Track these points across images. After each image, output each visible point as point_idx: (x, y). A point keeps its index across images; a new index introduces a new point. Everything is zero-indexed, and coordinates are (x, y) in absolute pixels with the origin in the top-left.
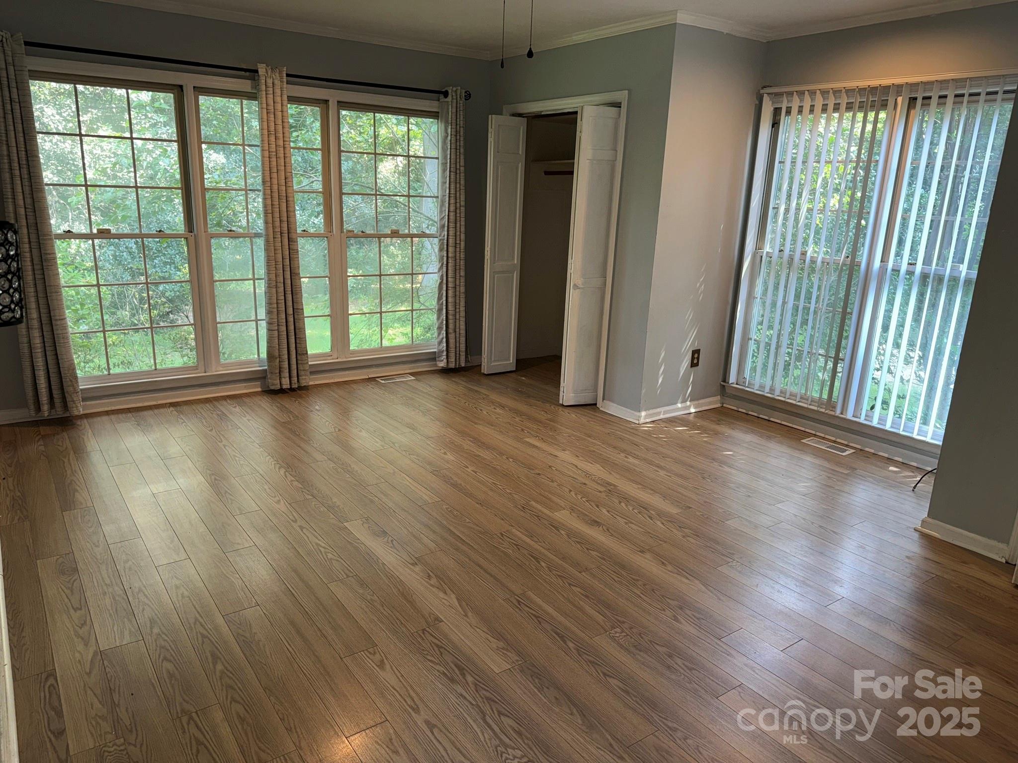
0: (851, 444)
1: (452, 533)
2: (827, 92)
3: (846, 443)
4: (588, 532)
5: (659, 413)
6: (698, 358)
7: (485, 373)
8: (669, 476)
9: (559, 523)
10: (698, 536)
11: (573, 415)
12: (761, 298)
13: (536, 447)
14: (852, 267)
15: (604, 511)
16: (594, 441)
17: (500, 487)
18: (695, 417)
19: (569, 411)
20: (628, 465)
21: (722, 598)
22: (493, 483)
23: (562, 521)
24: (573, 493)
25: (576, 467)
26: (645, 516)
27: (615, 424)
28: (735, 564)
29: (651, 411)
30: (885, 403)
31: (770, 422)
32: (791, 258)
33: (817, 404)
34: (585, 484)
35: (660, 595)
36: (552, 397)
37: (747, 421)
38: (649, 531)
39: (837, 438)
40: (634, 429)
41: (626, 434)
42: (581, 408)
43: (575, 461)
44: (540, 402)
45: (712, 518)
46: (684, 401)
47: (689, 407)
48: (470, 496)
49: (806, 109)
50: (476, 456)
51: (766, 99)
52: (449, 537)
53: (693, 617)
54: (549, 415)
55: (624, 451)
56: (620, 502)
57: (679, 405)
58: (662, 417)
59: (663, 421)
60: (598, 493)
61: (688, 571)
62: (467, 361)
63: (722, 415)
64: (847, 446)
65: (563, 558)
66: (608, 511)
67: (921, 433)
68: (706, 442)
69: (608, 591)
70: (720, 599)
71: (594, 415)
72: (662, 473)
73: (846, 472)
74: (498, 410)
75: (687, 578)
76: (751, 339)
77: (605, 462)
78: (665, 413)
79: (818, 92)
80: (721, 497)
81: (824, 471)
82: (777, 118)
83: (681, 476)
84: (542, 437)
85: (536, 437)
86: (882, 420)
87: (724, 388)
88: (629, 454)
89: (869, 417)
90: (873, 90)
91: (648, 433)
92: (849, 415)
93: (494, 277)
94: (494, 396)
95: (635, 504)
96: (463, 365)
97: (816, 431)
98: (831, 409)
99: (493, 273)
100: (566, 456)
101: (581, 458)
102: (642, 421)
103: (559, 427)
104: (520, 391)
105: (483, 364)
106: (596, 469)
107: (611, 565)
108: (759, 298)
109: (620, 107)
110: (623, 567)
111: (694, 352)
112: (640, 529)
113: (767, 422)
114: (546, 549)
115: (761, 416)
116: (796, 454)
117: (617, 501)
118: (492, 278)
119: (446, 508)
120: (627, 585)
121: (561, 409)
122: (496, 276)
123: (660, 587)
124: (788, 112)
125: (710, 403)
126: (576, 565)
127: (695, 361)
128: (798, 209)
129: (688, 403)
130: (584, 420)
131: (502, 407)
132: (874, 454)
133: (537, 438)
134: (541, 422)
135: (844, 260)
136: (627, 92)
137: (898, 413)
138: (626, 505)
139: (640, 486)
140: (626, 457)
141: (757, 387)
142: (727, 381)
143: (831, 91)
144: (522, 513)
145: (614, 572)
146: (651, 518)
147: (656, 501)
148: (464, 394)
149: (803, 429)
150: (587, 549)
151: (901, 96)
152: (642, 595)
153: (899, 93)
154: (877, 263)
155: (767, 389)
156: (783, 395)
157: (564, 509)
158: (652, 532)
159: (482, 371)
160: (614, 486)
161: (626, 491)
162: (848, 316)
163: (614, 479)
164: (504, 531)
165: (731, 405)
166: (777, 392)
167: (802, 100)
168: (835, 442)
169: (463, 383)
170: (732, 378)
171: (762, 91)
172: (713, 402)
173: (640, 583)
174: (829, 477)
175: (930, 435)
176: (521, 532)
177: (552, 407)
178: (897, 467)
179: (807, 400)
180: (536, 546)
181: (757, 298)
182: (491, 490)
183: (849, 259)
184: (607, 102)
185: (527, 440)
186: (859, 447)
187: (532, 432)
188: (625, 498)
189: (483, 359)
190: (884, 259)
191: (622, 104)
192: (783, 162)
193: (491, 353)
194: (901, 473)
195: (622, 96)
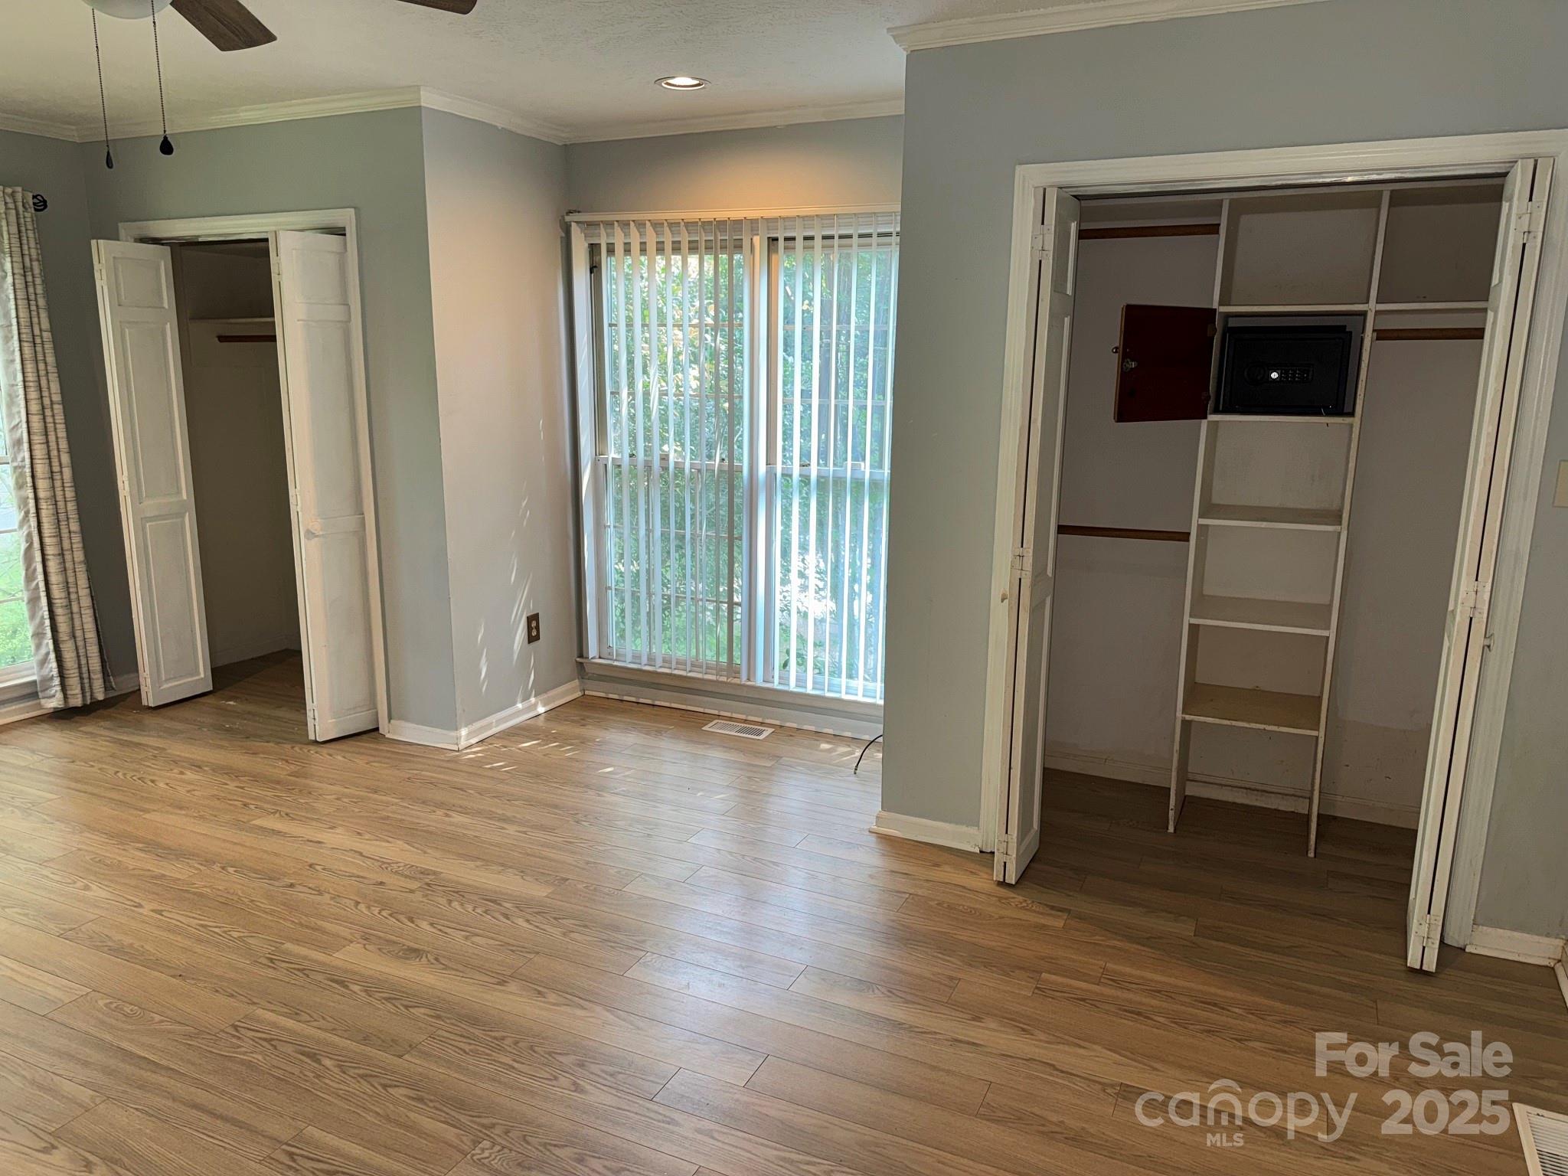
0: (768, 721)
1: (128, 1056)
2: (660, 224)
3: (760, 720)
4: (402, 974)
5: (489, 726)
6: (537, 628)
7: (152, 705)
8: (525, 833)
9: (346, 971)
10: (585, 926)
11: (338, 757)
12: (615, 527)
13: (278, 833)
14: (731, 473)
15: (425, 925)
16: (384, 798)
17: (216, 930)
18: (547, 720)
19: (331, 751)
20: (453, 828)
21: (641, 1024)
22: (202, 926)
23: (349, 967)
24: (362, 907)
25: (361, 854)
26: (497, 915)
27: (415, 759)
28: (649, 959)
29: (477, 725)
30: (801, 658)
31: (655, 708)
32: (648, 467)
33: (714, 672)
34: (382, 883)
35: (546, 1053)
36: (295, 730)
37: (624, 711)
38: (507, 940)
39: (747, 716)
40: (451, 761)
41: (440, 773)
42: (350, 742)
43: (358, 845)
44: (271, 744)
45: (602, 889)
46: (526, 698)
47: (535, 706)
48: (156, 964)
49: (635, 248)
50: (155, 877)
51: (576, 231)
52: (122, 1065)
53: (603, 1075)
54: (292, 767)
55: (440, 805)
56: (450, 902)
57: (520, 706)
58: (494, 730)
59: (497, 738)
60: (410, 896)
61: (581, 995)
62: (107, 687)
63: (586, 708)
64: (762, 724)
65: (366, 1040)
66: (432, 924)
67: (850, 691)
68: (570, 758)
69: (456, 1075)
70: (638, 1028)
71: (376, 750)
72: (511, 829)
73: (768, 764)
74: (189, 775)
75: (583, 1008)
76: (610, 588)
77: (410, 832)
78: (499, 722)
79: (648, 224)
80: (610, 848)
81: (742, 769)
82: (596, 259)
83: (542, 828)
84: (288, 811)
85: (275, 813)
86: (801, 681)
87: (581, 668)
88: (448, 807)
89: (784, 679)
90: (721, 225)
91: (476, 763)
92: (759, 681)
93: (144, 529)
94: (179, 749)
95: (475, 898)
96: (100, 697)
97: (719, 711)
98: (734, 675)
99: (141, 522)
100: (338, 838)
101: (367, 836)
102: (463, 743)
103: (317, 784)
104: (227, 730)
105: (143, 689)
106: (397, 851)
107: (453, 1024)
108: (612, 527)
109: (344, 235)
110: (474, 1021)
111: (530, 619)
112: (492, 942)
113: (651, 707)
114: (326, 1030)
115: (641, 700)
116: (700, 750)
117: (443, 901)
118: (140, 530)
119: (106, 1005)
120: (487, 1055)
121: (313, 749)
122: (148, 525)
123: (543, 1038)
124: (611, 251)
125: (564, 695)
126: (391, 1044)
127: (534, 633)
128: (647, 394)
129: (533, 700)
130: (360, 762)
131: (197, 766)
132: (798, 729)
133: (277, 815)
134: (278, 783)
135: (720, 465)
136: (352, 210)
137: (819, 669)
138: (462, 904)
139: (479, 863)
140: (447, 815)
141: (629, 658)
142: (585, 655)
143: (666, 224)
144: (271, 973)
145: (461, 1036)
146: (507, 917)
147: (508, 883)
148: (112, 756)
149: (701, 710)
150: (406, 1007)
151: (758, 235)
152: (516, 1065)
153: (754, 231)
154: (762, 468)
155: (644, 660)
156: (667, 665)
157: (352, 942)
158: (511, 941)
159: (145, 703)
160: (435, 873)
161: (455, 878)
162: (737, 542)
163: (430, 861)
164: (239, 1018)
165: (596, 691)
166: (659, 662)
167: (627, 235)
168: (745, 722)
169: (106, 733)
170: (593, 651)
171: (568, 219)
172: (568, 691)
173: (508, 1041)
174: (749, 777)
175: (860, 692)
176: (272, 1011)
177: (297, 749)
178: (828, 742)
179: (701, 667)
180: (310, 1031)
181: (609, 527)
182: (199, 940)
183: (726, 462)
184: (320, 226)
185: (257, 822)
186: (777, 723)
187: (266, 806)
188: (459, 892)
189: (141, 680)
190: (770, 461)
191: (347, 229)
192: (616, 325)
193: (158, 666)
194: (836, 751)
195: (345, 217)
